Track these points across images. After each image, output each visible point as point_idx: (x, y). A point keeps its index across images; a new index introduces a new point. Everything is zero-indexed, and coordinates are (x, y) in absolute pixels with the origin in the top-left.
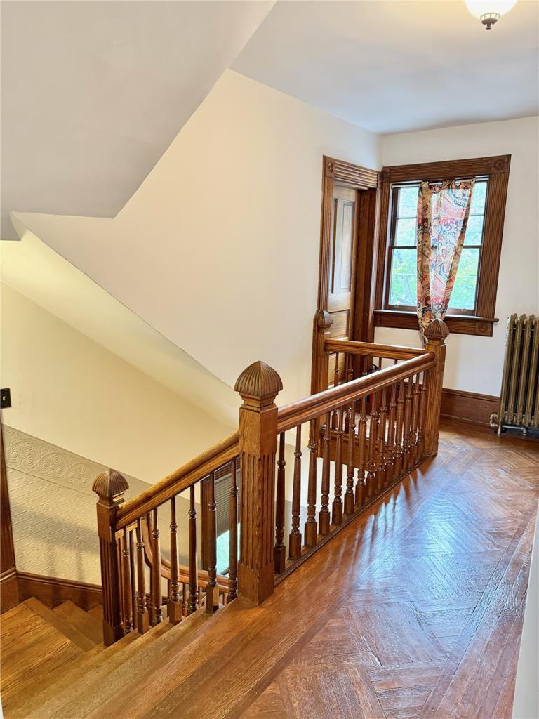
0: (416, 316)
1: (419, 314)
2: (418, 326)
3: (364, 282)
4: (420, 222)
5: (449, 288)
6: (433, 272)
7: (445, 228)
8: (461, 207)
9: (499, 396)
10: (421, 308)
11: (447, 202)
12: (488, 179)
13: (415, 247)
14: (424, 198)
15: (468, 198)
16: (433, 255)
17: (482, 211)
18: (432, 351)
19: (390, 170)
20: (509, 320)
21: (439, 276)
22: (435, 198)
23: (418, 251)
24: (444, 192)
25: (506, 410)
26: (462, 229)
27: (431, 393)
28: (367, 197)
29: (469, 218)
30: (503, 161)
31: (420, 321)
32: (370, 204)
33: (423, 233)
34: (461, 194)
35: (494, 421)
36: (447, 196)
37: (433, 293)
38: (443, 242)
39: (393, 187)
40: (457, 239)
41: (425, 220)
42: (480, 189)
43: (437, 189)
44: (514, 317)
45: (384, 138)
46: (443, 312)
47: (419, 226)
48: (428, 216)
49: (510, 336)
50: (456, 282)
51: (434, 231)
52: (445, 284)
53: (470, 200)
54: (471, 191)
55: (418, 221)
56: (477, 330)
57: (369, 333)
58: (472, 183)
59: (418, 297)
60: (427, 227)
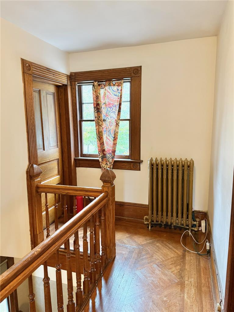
0: (98, 161)
1: (100, 160)
2: (100, 166)
3: (66, 142)
4: (95, 106)
5: (115, 144)
6: (105, 135)
7: (109, 109)
8: (118, 97)
9: (148, 204)
10: (101, 156)
11: (109, 94)
12: (130, 80)
13: (93, 121)
14: (96, 92)
15: (120, 92)
16: (104, 125)
17: (129, 100)
18: (106, 190)
19: (75, 74)
20: (149, 162)
21: (109, 138)
22: (102, 92)
23: (96, 123)
24: (107, 88)
25: (152, 214)
26: (119, 110)
27: (108, 218)
28: (62, 90)
29: (122, 103)
30: (138, 70)
31: (101, 163)
32: (64, 94)
33: (97, 112)
34: (116, 89)
35: (147, 220)
36: (109, 90)
37: (106, 147)
38: (109, 117)
39: (78, 84)
40: (117, 116)
41: (98, 105)
42: (126, 87)
43: (103, 86)
44: (151, 160)
45: (69, 54)
46: (113, 158)
47: (95, 108)
48: (99, 102)
49: (150, 171)
50: (118, 141)
51: (104, 111)
52: (113, 142)
53: (121, 92)
54: (122, 87)
55: (94, 105)
56: (132, 167)
57: (73, 172)
58: (122, 82)
59: (99, 150)
60: (99, 109)
